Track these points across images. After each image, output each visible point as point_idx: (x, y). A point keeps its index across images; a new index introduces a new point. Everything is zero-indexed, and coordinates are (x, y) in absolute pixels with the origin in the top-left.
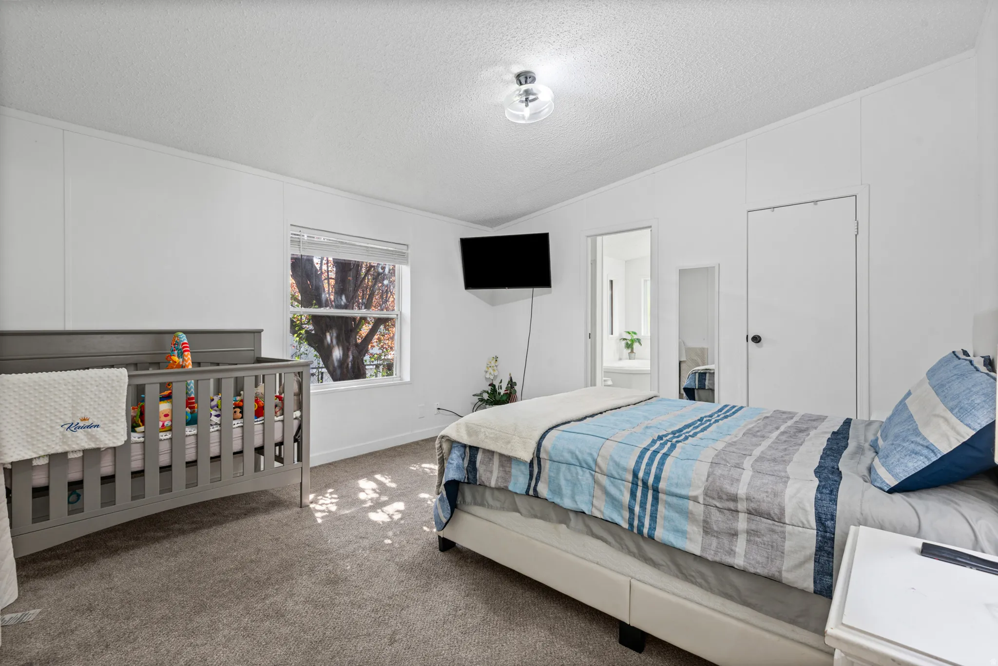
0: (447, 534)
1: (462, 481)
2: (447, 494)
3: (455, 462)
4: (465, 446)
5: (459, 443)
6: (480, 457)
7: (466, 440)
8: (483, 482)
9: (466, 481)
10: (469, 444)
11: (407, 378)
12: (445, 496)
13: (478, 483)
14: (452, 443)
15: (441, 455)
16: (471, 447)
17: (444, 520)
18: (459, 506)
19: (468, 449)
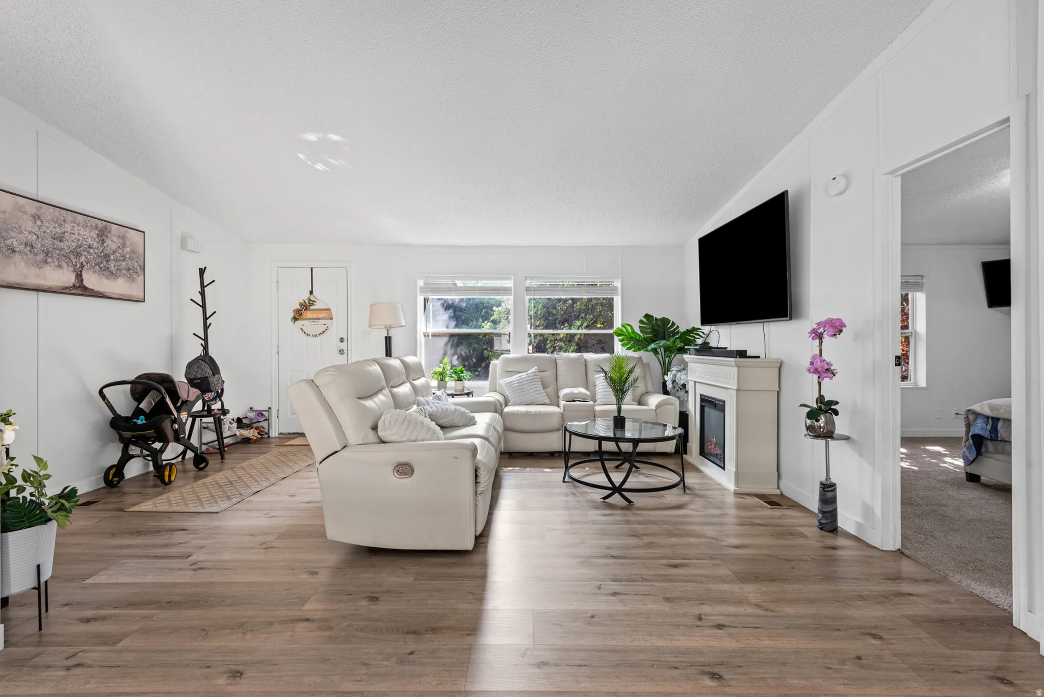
0: (973, 470)
1: (986, 437)
2: (973, 442)
3: (979, 425)
4: (988, 417)
5: (982, 415)
6: (1000, 424)
7: (987, 412)
8: (1003, 438)
9: (989, 438)
10: (992, 416)
11: (923, 383)
12: (972, 443)
13: (999, 439)
14: (977, 415)
15: (968, 422)
16: (993, 418)
17: (971, 459)
18: (983, 454)
19: (990, 420)
